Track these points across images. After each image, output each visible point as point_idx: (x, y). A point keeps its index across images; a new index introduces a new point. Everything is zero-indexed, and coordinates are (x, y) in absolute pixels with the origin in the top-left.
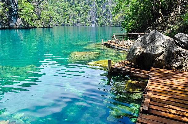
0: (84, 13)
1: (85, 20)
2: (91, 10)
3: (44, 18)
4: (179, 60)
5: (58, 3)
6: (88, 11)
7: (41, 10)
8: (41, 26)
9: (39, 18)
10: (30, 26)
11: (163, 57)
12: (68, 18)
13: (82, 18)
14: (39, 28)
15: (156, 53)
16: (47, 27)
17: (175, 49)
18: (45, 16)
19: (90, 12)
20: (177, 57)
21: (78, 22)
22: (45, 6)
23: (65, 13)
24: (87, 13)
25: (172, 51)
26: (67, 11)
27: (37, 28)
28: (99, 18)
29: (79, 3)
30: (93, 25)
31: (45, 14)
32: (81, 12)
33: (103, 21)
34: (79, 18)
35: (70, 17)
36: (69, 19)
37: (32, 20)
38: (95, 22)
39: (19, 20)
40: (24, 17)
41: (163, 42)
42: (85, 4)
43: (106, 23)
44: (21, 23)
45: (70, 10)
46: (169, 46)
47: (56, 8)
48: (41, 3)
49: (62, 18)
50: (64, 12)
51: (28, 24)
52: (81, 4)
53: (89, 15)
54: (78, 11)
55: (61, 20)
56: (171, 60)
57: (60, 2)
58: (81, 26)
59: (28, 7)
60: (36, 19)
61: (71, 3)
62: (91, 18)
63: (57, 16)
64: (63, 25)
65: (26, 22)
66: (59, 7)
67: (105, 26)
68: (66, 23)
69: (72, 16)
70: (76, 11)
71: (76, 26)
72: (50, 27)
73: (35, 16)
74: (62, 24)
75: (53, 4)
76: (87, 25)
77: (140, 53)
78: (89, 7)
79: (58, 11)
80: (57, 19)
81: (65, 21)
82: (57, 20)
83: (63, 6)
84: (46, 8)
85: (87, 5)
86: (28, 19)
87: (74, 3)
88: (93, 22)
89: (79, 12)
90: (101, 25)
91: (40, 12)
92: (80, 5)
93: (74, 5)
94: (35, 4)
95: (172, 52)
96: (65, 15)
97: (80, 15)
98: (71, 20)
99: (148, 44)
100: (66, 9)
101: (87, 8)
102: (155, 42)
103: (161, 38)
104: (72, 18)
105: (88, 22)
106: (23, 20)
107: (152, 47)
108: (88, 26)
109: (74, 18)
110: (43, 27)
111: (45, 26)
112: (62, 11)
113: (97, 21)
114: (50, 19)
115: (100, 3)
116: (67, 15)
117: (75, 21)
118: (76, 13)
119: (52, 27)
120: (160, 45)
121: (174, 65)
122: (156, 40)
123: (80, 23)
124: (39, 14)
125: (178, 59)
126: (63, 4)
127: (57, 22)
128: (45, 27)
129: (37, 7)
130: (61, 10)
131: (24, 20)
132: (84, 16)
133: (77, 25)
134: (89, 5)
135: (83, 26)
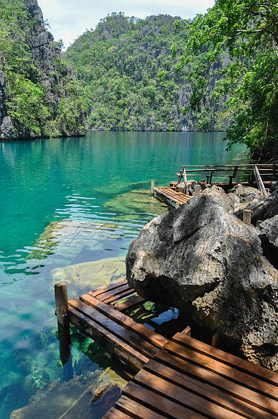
0: (164, 101)
1: (164, 116)
2: (180, 92)
3: (65, 116)
4: (267, 320)
5: (104, 79)
6: (172, 97)
7: (60, 96)
8: (58, 133)
9: (54, 115)
10: (32, 134)
11: (214, 301)
12: (125, 112)
13: (159, 112)
14: (54, 137)
15: (194, 281)
16: (73, 135)
17: (252, 280)
18: (67, 110)
19: (177, 97)
20: (261, 311)
21: (149, 123)
22: (69, 86)
23: (121, 102)
24: (171, 100)
25: (245, 284)
26: (125, 96)
27: (49, 137)
28: (199, 111)
29: (152, 77)
30: (184, 129)
31: (67, 106)
32: (156, 98)
33: (208, 119)
34: (152, 113)
35: (130, 110)
36: (129, 114)
37: (38, 120)
38: (190, 122)
39: (7, 120)
40: (19, 115)
41: (218, 244)
42: (167, 78)
43: (215, 122)
44: (11, 127)
45: (132, 94)
46: (236, 264)
47: (101, 90)
48: (61, 81)
49: (113, 113)
50: (118, 99)
51: (28, 130)
52: (157, 81)
53: (175, 106)
54: (149, 96)
55: (110, 118)
56: (239, 317)
57: (109, 76)
58: (155, 130)
59: (29, 91)
60: (49, 119)
61: (133, 78)
62: (179, 112)
63: (101, 109)
64: (113, 130)
65: (23, 125)
66: (106, 88)
67: (212, 131)
68: (120, 124)
69: (136, 108)
70: (145, 95)
71: (143, 131)
72: (78, 136)
73: (45, 111)
74: (112, 126)
75: (93, 82)
76: (171, 129)
77: (145, 274)
78: (176, 86)
79: (104, 96)
80: (100, 115)
81: (119, 121)
82: (101, 119)
83: (117, 86)
84: (72, 91)
85: (172, 83)
86: (29, 118)
87: (141, 77)
88: (185, 122)
89: (153, 98)
90: (204, 128)
91: (57, 102)
92: (154, 82)
93: (141, 82)
94: (47, 83)
95: (242, 287)
96: (119, 107)
97: (154, 104)
98: (132, 117)
99: (177, 243)
100: (124, 92)
101: (172, 88)
102: (197, 239)
103: (216, 229)
104: (136, 112)
105: (174, 121)
106: (15, 120)
107: (184, 258)
108: (173, 131)
109: (140, 112)
110: (64, 136)
111: (68, 134)
112: (114, 97)
113: (194, 119)
114: (81, 116)
115: (204, 75)
116: (125, 105)
117: (143, 119)
118: (146, 101)
119: (84, 136)
120: (209, 255)
121: (251, 337)
122: (201, 232)
123: (153, 126)
124: (55, 106)
125: (264, 316)
126: (117, 81)
127: (100, 122)
128: (67, 137)
129: (52, 91)
130: (112, 93)
131: (17, 121)
132: (164, 108)
133: (146, 129)
134: (176, 81)
135: (161, 131)
